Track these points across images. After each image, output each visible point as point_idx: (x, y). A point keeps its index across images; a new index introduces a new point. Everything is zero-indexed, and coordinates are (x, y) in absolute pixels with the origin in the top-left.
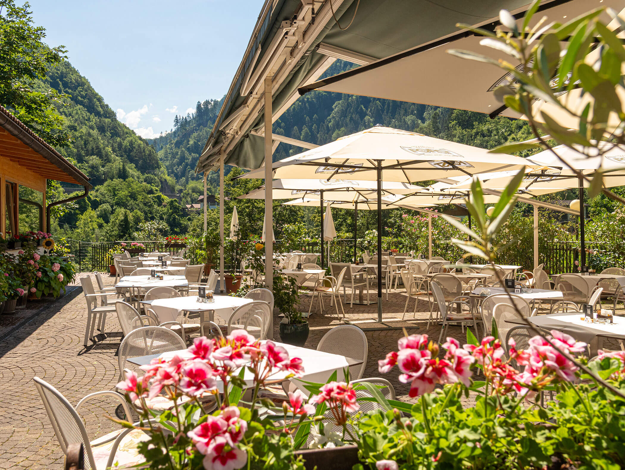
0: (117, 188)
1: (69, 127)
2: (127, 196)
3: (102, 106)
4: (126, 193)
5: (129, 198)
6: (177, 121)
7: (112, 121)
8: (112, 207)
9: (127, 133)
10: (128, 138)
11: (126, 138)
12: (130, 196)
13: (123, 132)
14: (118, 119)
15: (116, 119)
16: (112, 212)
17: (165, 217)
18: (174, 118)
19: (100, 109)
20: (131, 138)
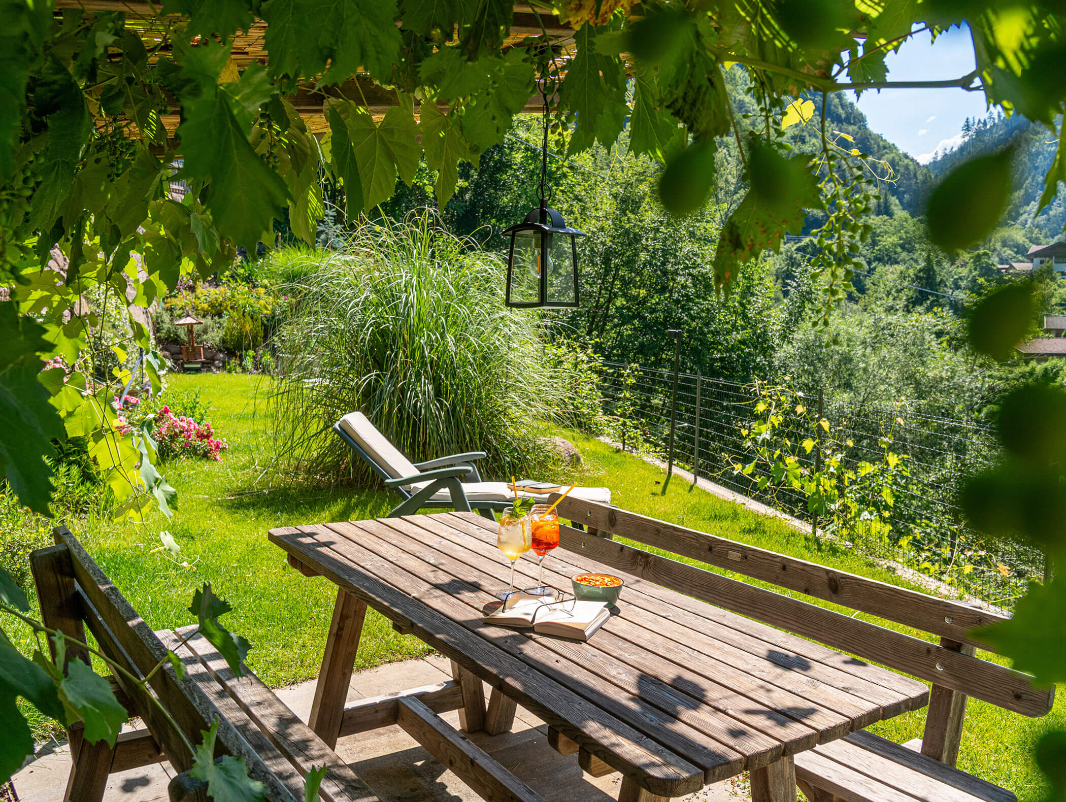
0: (878, 231)
1: (792, 138)
2: (895, 245)
3: (843, 106)
4: (894, 239)
5: (899, 250)
6: (967, 127)
7: (860, 128)
8: (869, 263)
9: (885, 148)
10: (887, 156)
11: (883, 155)
12: (903, 247)
13: (879, 146)
14: (868, 126)
15: (865, 126)
16: (871, 271)
17: (963, 284)
18: (963, 123)
19: (841, 111)
20: (893, 155)
